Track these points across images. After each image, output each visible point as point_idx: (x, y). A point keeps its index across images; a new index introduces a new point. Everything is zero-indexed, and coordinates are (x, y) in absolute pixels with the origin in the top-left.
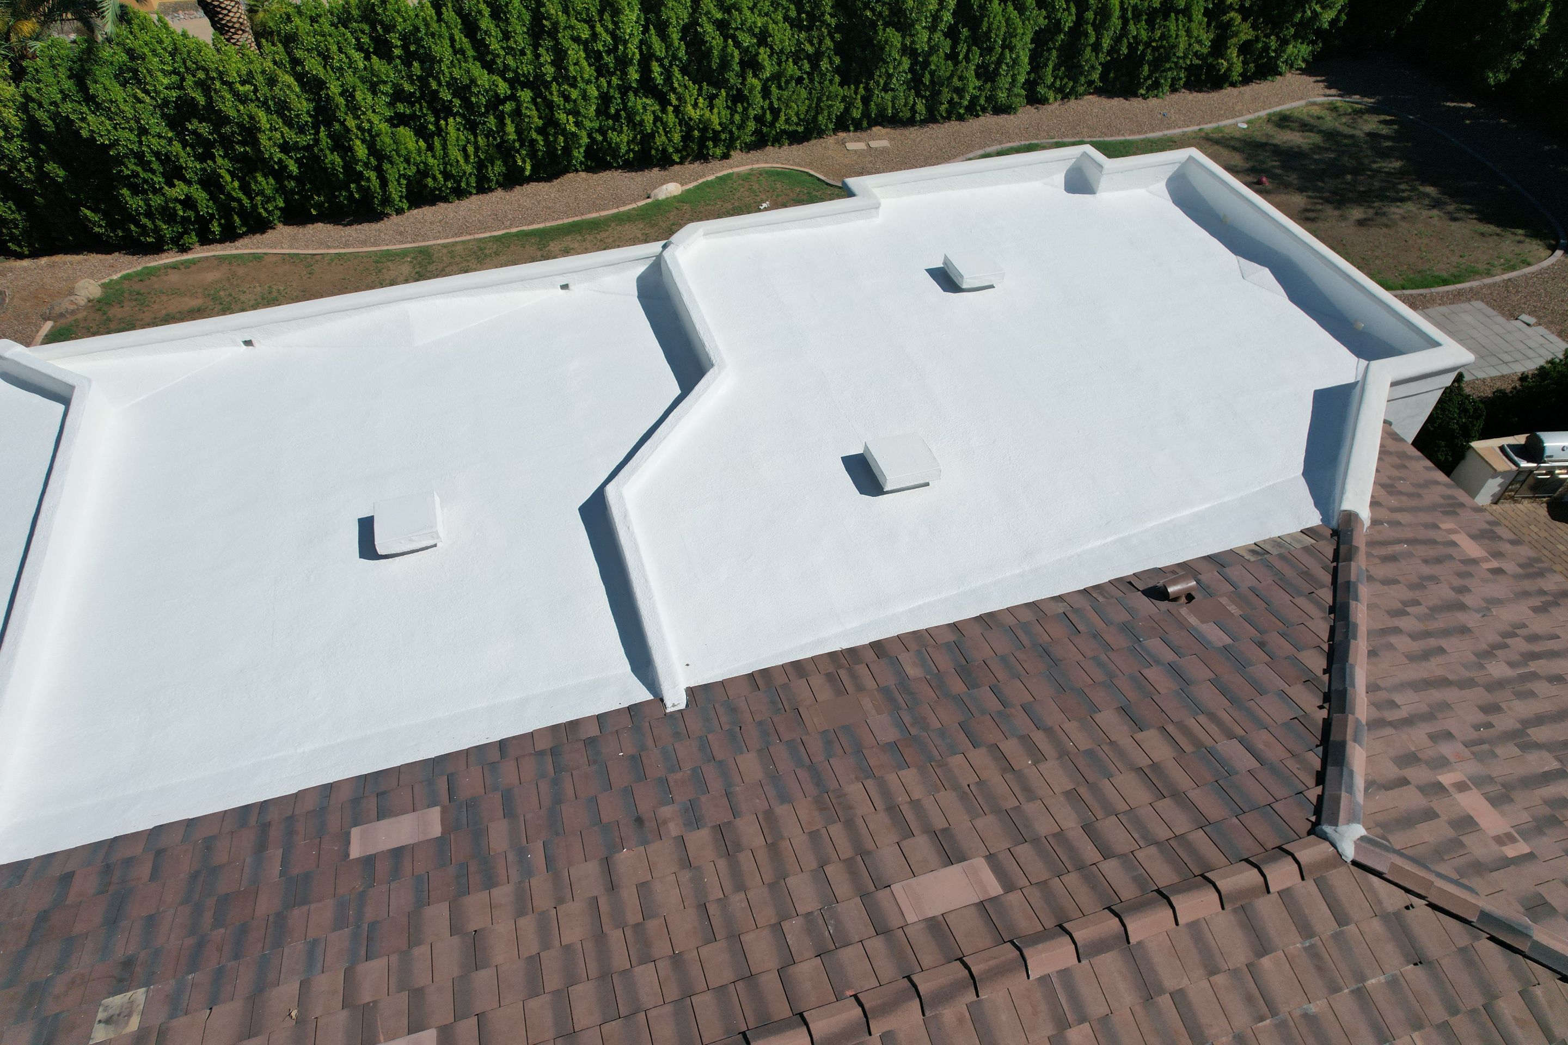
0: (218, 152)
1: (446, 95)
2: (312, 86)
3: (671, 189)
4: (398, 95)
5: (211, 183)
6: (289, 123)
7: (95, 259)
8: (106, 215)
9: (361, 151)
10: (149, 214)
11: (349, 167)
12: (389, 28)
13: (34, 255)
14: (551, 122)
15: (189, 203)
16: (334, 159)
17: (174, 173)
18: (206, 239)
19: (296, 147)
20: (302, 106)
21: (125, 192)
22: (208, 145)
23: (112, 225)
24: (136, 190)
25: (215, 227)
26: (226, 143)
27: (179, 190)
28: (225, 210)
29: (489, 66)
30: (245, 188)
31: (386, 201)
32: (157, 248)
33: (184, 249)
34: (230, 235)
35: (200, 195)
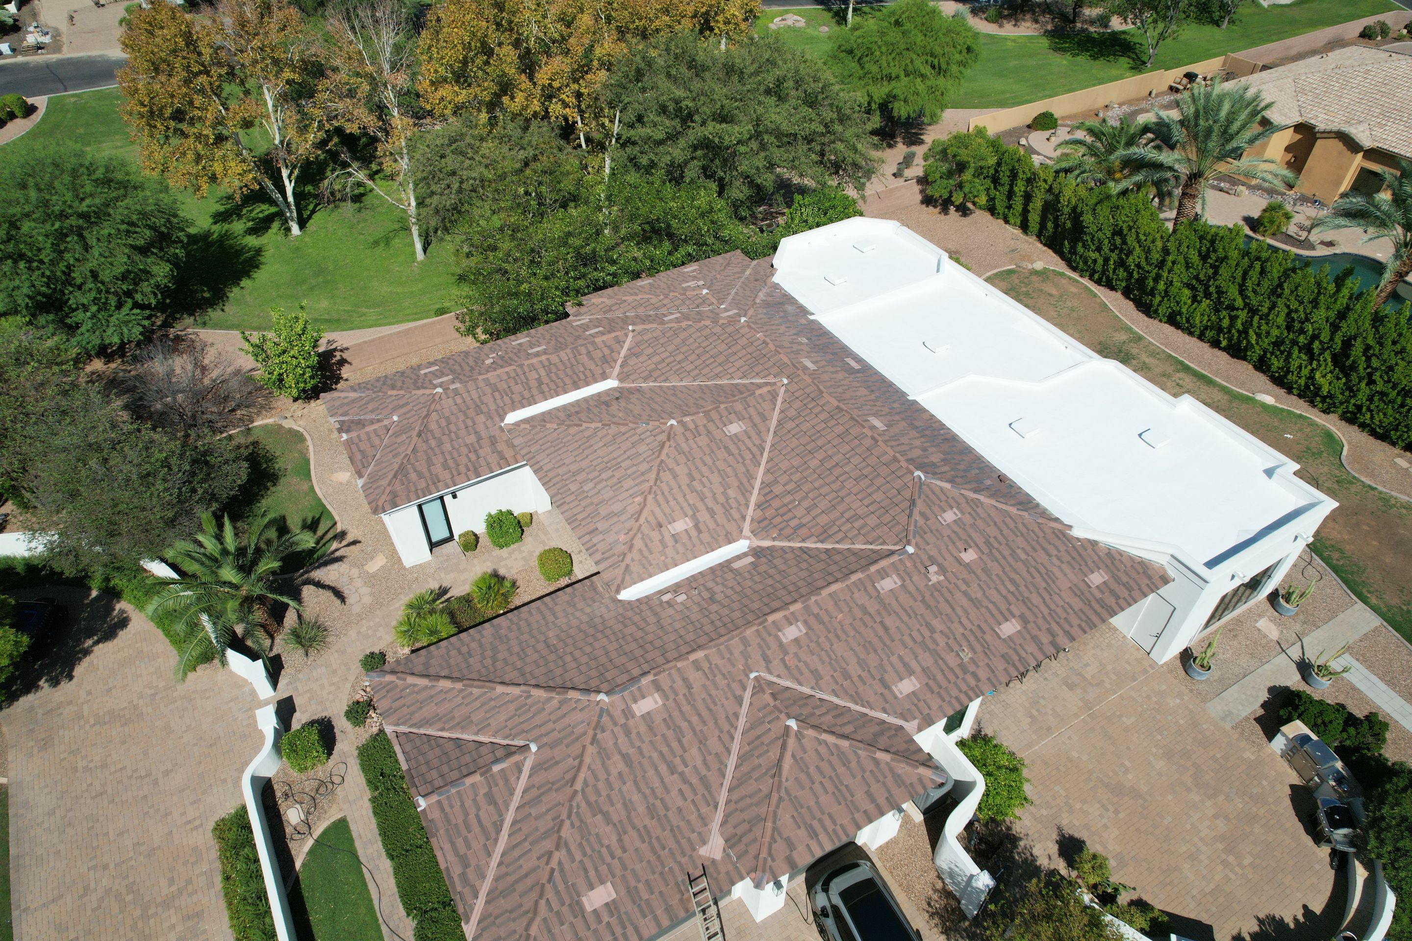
0: (1117, 252)
1: (1212, 289)
2: (1166, 251)
3: (1269, 400)
4: (1196, 277)
5: (1106, 260)
6: (1147, 258)
7: (1056, 259)
8: (1071, 248)
9: (1161, 286)
10: (1081, 257)
11: (1153, 289)
12: (1215, 251)
13: (1045, 245)
14: (1244, 332)
15: (1095, 261)
16: (1150, 283)
17: (1099, 249)
18: (1091, 278)
19: (1143, 268)
20: (1156, 256)
21: (1080, 244)
22: (1116, 247)
23: (1070, 252)
24: (1084, 246)
25: (1096, 276)
26: (1121, 250)
27: (1094, 255)
28: (1104, 271)
29: (1242, 291)
30: (1114, 272)
31: (1156, 311)
32: (1074, 269)
33: (1081, 276)
34: (1098, 282)
35: (1100, 261)
